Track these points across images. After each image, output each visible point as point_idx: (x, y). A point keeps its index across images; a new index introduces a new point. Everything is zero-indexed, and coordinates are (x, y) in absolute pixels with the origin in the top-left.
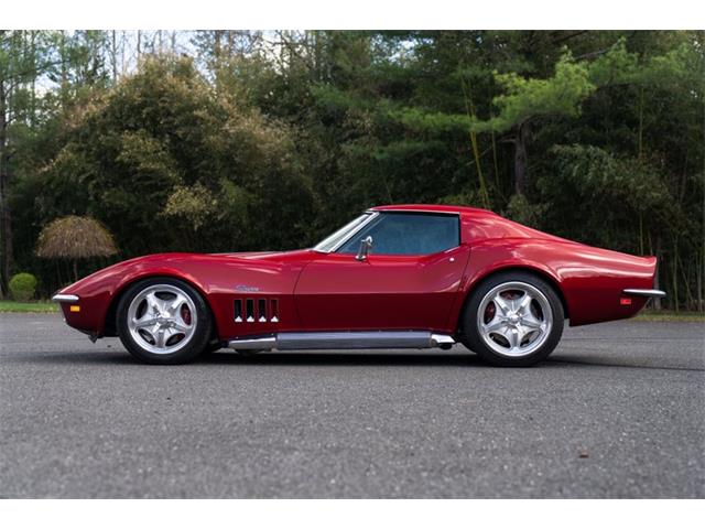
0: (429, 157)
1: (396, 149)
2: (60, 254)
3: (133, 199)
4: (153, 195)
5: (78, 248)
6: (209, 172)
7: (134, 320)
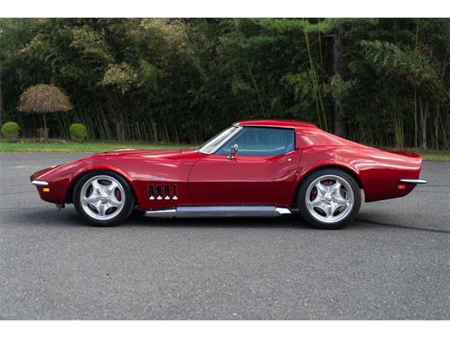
0: (278, 46)
1: (255, 41)
2: (35, 110)
3: (82, 72)
4: (94, 70)
5: (46, 106)
6: (131, 54)
7: (85, 198)
